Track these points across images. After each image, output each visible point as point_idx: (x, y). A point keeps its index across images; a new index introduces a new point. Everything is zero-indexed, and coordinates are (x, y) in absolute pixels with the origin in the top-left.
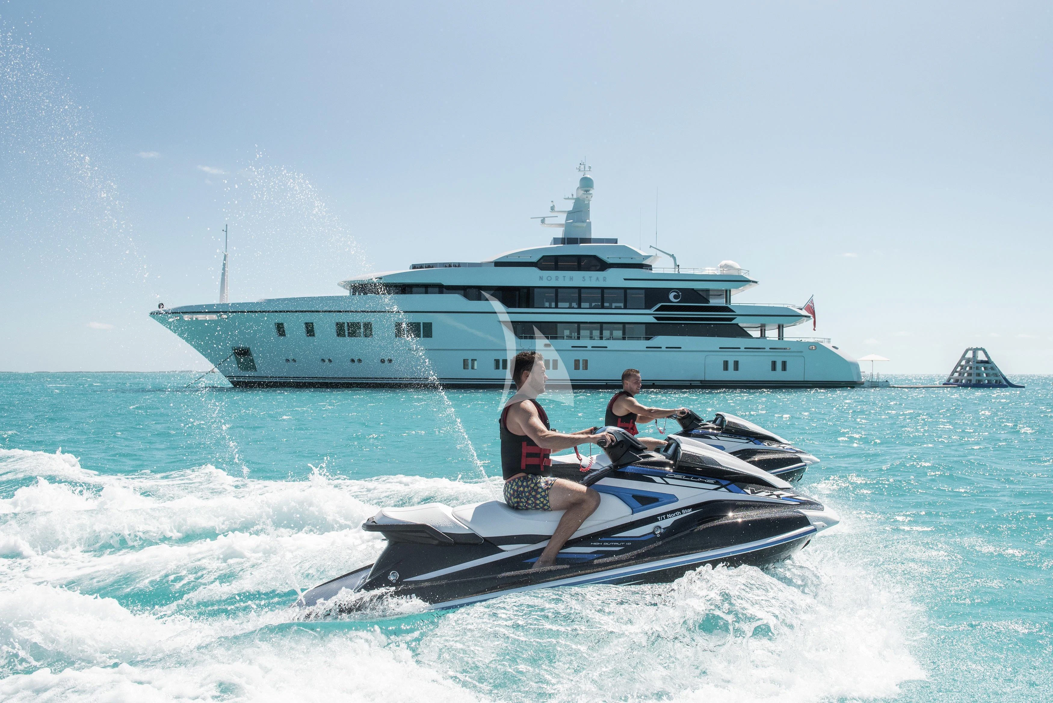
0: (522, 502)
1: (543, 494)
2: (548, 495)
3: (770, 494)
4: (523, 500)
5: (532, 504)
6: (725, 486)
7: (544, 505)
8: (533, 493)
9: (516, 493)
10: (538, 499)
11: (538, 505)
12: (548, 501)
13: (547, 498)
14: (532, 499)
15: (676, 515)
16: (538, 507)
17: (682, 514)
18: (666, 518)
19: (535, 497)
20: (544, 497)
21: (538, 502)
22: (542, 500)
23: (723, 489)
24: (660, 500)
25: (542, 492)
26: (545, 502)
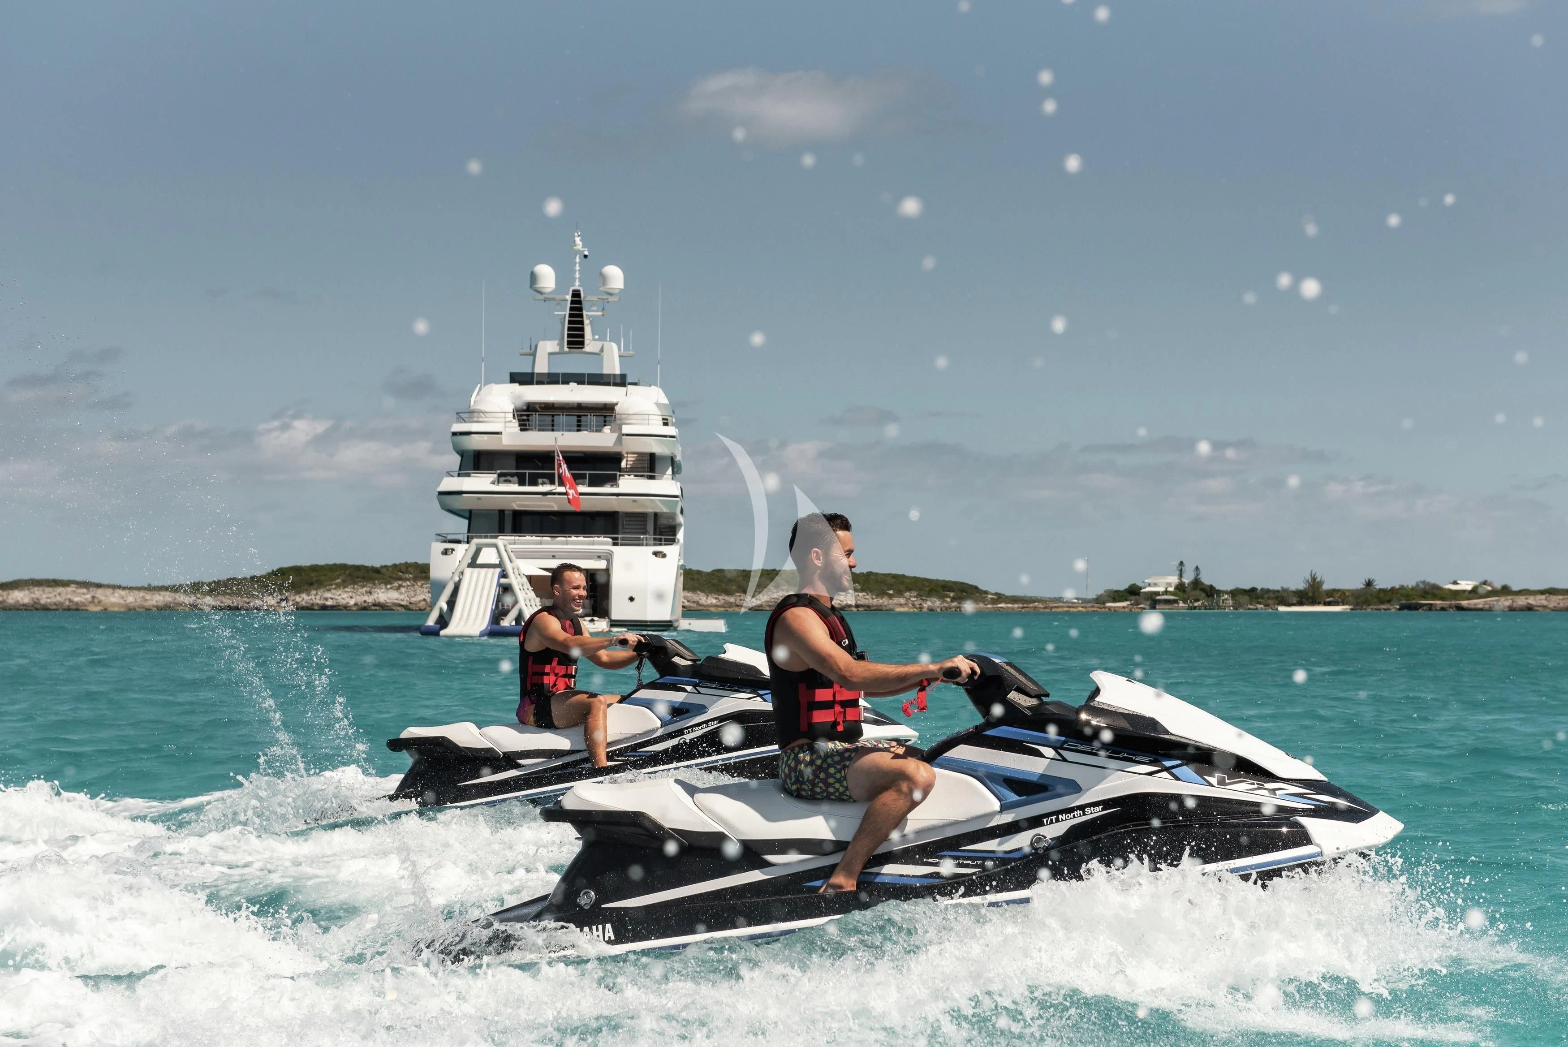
0: (804, 790)
1: (838, 776)
2: (845, 778)
3: (1256, 786)
4: (806, 787)
5: (822, 792)
6: (1167, 769)
7: (842, 794)
8: (822, 775)
9: (793, 774)
10: (831, 785)
11: (832, 794)
12: (847, 788)
13: (845, 783)
14: (821, 785)
15: (1074, 817)
16: (833, 797)
17: (1084, 814)
18: (1057, 820)
19: (824, 781)
20: (839, 781)
21: (831, 790)
22: (837, 785)
23: (1165, 774)
24: (1050, 788)
25: (835, 773)
26: (841, 789)
